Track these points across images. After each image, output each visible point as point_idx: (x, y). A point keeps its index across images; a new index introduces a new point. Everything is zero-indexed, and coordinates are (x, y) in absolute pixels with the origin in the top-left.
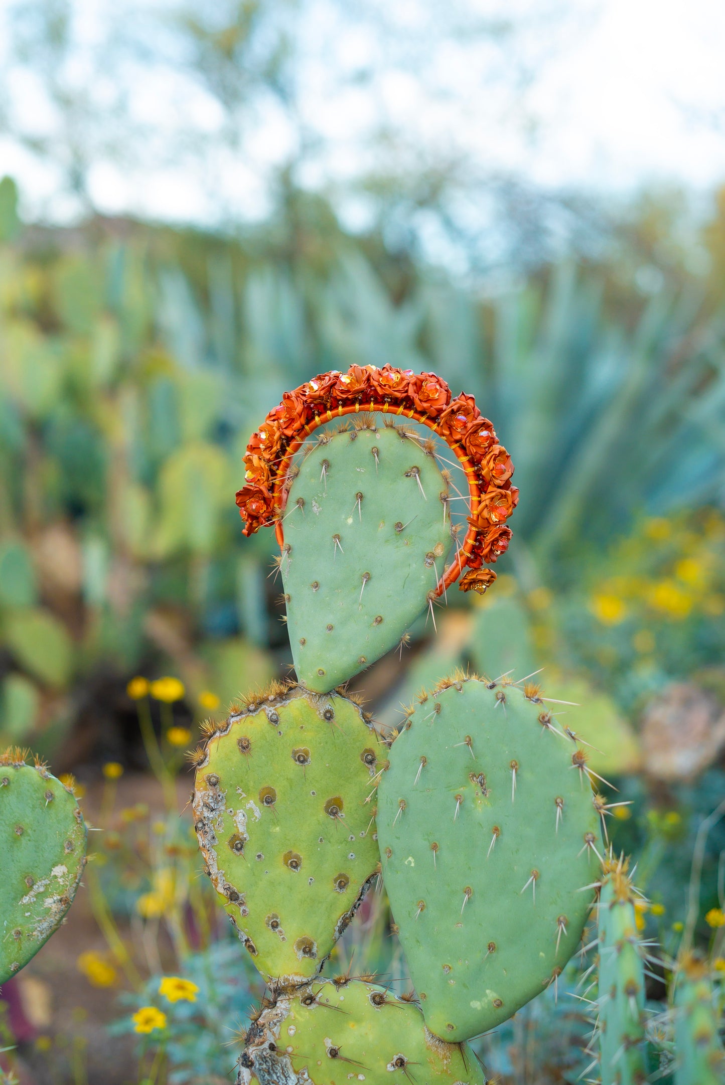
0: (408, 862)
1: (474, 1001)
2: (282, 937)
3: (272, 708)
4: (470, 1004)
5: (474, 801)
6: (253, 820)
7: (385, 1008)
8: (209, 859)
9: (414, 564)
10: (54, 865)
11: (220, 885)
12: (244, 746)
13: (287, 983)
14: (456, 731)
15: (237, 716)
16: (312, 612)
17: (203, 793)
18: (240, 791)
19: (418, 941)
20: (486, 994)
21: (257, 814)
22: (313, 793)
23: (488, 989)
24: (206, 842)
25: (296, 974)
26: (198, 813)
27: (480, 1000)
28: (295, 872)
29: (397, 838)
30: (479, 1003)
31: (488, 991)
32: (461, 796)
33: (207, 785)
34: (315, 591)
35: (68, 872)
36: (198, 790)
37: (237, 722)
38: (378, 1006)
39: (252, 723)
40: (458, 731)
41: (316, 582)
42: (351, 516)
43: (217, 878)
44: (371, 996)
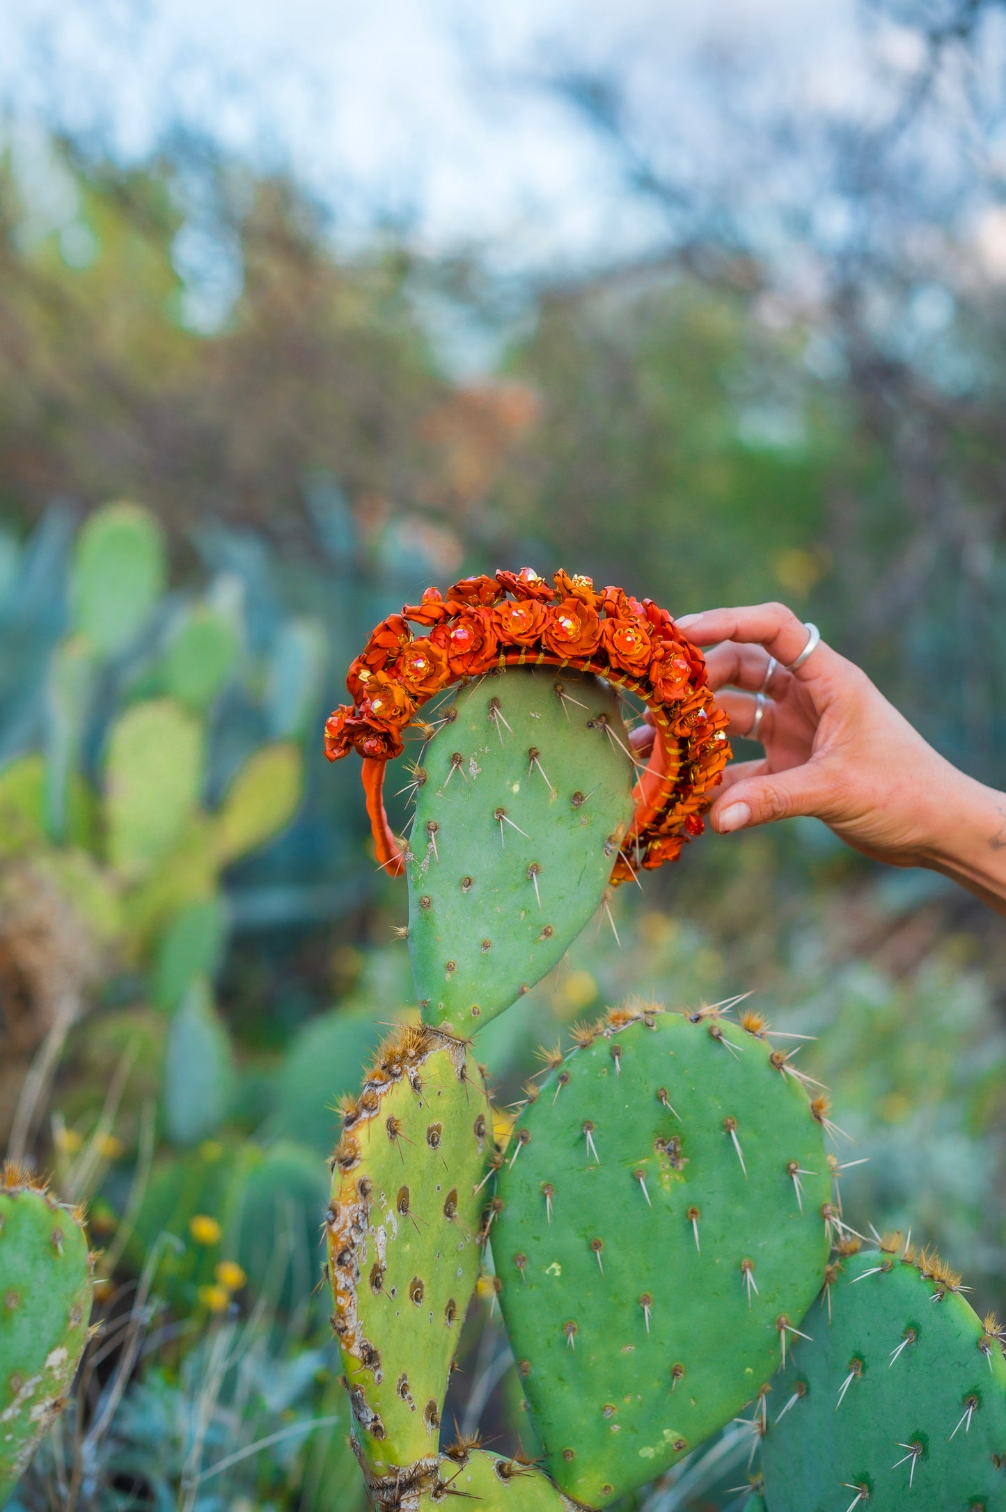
0: (550, 1271)
1: (645, 1449)
2: (412, 1405)
3: (413, 1069)
4: (638, 1452)
5: (659, 1175)
6: (391, 1238)
7: (515, 1480)
8: (350, 1306)
9: (591, 852)
10: (51, 1350)
11: (356, 1344)
12: (392, 1129)
13: (418, 1472)
14: (644, 1082)
15: (383, 1085)
16: (462, 922)
17: (351, 1208)
18: (383, 1197)
19: (561, 1379)
20: (663, 1434)
21: (395, 1230)
22: (438, 1188)
23: (666, 1429)
24: (349, 1282)
25: (429, 1456)
26: (343, 1239)
27: (653, 1446)
28: (418, 1306)
29: (535, 1238)
30: (652, 1450)
31: (666, 1432)
32: (641, 1171)
33: (357, 1194)
34: (465, 892)
35: (68, 1356)
36: (343, 1204)
37: (385, 1093)
38: (507, 1480)
39: (397, 1092)
40: (646, 1083)
41: (468, 879)
42: (519, 782)
43: (354, 1334)
44: (496, 1468)
